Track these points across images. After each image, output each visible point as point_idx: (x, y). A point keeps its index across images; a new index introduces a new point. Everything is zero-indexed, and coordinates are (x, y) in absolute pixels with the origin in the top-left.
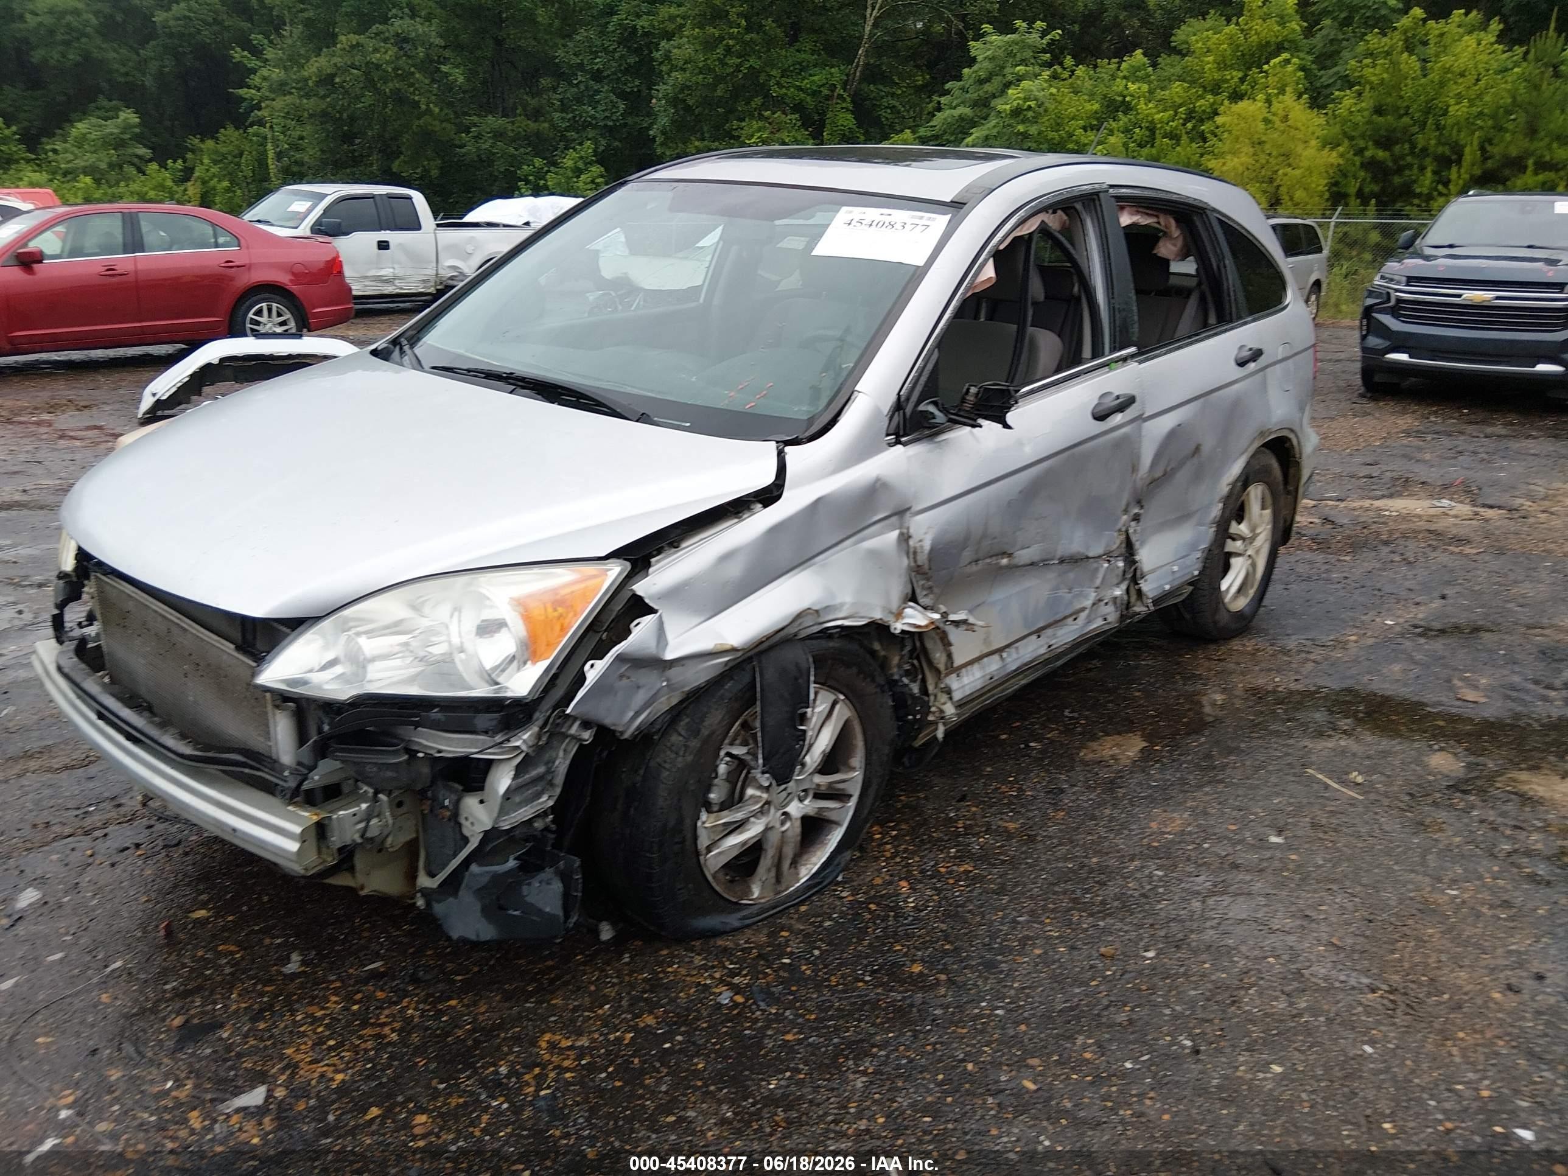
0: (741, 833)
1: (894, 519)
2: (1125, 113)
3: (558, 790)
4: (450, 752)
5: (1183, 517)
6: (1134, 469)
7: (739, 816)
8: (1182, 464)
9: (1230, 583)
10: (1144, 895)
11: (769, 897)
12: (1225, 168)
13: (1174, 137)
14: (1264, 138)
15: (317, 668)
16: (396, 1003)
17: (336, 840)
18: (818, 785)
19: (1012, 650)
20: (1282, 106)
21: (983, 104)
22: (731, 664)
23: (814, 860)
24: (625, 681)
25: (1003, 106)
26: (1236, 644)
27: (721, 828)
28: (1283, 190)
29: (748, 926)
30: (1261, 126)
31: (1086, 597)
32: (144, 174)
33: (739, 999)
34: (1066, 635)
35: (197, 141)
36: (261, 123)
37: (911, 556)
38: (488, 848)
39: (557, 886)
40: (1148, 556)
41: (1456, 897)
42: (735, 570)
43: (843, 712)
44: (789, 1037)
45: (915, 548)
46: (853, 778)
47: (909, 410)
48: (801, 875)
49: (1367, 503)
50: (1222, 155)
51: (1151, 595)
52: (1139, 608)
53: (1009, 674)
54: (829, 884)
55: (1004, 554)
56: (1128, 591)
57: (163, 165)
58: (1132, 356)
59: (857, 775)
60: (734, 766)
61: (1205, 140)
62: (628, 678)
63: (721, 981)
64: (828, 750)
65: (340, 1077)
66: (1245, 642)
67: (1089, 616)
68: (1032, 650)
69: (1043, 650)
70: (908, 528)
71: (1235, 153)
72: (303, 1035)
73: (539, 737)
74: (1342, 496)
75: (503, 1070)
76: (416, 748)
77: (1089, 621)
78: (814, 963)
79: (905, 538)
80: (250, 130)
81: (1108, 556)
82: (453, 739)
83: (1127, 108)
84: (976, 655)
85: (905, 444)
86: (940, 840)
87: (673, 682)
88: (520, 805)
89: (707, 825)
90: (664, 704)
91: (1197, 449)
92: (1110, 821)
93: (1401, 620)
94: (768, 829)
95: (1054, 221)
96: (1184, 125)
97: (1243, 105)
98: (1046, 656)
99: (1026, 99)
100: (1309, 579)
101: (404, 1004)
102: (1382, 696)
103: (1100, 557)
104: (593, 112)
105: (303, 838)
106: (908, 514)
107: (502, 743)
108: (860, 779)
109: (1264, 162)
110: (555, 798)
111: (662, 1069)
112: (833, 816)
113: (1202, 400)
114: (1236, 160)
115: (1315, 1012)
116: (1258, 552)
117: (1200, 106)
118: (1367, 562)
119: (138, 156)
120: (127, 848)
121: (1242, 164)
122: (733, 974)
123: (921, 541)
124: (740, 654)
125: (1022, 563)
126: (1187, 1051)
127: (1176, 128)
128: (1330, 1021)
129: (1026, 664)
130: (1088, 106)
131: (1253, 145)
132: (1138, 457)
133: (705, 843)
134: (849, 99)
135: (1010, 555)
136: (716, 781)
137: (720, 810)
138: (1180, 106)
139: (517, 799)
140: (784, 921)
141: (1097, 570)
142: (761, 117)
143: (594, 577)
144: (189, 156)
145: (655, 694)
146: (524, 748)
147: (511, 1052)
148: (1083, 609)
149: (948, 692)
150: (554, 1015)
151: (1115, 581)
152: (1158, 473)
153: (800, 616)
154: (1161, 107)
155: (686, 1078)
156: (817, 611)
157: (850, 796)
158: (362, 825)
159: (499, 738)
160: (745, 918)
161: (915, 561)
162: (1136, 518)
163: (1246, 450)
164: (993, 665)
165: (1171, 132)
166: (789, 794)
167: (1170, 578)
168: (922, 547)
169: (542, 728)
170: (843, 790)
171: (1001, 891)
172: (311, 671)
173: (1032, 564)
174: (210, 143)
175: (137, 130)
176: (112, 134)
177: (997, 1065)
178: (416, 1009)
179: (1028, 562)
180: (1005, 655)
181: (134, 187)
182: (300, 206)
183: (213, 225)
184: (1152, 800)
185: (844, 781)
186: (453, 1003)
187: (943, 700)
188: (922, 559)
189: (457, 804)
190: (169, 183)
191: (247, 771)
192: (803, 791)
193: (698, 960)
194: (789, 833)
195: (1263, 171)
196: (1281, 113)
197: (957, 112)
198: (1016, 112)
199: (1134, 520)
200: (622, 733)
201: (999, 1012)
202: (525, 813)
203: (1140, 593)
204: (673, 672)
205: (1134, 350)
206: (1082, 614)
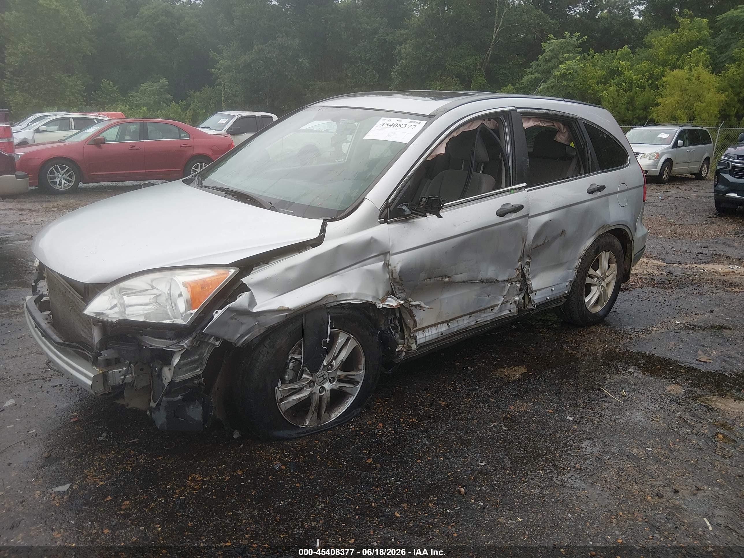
0: (298, 395)
1: (382, 256)
2: (618, 76)
3: (204, 367)
4: (157, 347)
5: (558, 265)
6: (524, 240)
7: (296, 386)
8: (555, 238)
9: (590, 299)
10: (493, 438)
11: (314, 425)
12: (666, 102)
13: (643, 87)
14: (687, 88)
15: (109, 309)
16: (136, 456)
17: (111, 382)
18: (339, 376)
19: (455, 321)
20: (696, 72)
21: (547, 73)
22: (288, 317)
23: (339, 410)
24: (234, 321)
25: (557, 73)
26: (593, 329)
27: (287, 391)
28: (696, 113)
29: (301, 437)
30: (686, 82)
31: (498, 300)
32: (169, 107)
33: (283, 467)
34: (487, 317)
35: (192, 92)
36: (220, 84)
37: (390, 274)
38: (173, 390)
39: (200, 409)
40: (535, 283)
41: (650, 451)
42: (293, 275)
43: (353, 344)
44: (298, 485)
45: (392, 270)
46: (360, 375)
47: (392, 208)
48: (332, 417)
49: (693, 266)
50: (666, 96)
51: (536, 302)
52: (530, 307)
53: (453, 333)
54: (346, 422)
55: (446, 276)
56: (524, 298)
57: (177, 103)
58: (525, 187)
59: (362, 373)
60: (297, 364)
61: (658, 89)
62: (236, 319)
63: (279, 459)
64: (344, 360)
65: (101, 483)
66: (598, 328)
67: (500, 308)
68: (465, 323)
69: (473, 323)
70: (389, 261)
71: (672, 95)
72: (95, 465)
73: (192, 342)
74: (682, 262)
75: (169, 487)
76: (143, 344)
77: (500, 311)
78: (323, 455)
79: (387, 265)
80: (215, 88)
81: (510, 281)
82: (157, 341)
83: (619, 73)
84: (433, 322)
85: (389, 223)
86: (407, 407)
87: (260, 323)
88: (186, 372)
89: (280, 389)
90: (257, 332)
91: (563, 232)
92: (491, 404)
93: (684, 322)
94: (312, 394)
95: (490, 125)
96: (648, 81)
97: (676, 72)
98: (476, 326)
99: (568, 70)
100: (645, 300)
101: (140, 457)
102: (658, 357)
103: (505, 281)
104: (364, 79)
105: (95, 379)
106: (388, 255)
107: (176, 344)
108: (363, 374)
109: (686, 99)
110: (203, 371)
111: (236, 493)
112: (348, 390)
113: (566, 209)
114: (672, 98)
115: (550, 496)
116: (607, 285)
117: (656, 72)
118: (681, 293)
119: (167, 99)
120: (56, 386)
121: (675, 100)
122: (285, 456)
123: (395, 267)
124: (293, 312)
125: (457, 281)
126: (479, 507)
127: (644, 83)
128: (557, 501)
129: (463, 329)
130: (600, 73)
131: (682, 91)
132: (526, 235)
133: (280, 397)
134: (483, 71)
135: (449, 277)
136: (288, 370)
137: (289, 383)
138: (646, 72)
139: (184, 369)
140: (318, 436)
141: (505, 287)
142: (441, 79)
143: (224, 274)
144: (189, 99)
145: (252, 328)
146: (185, 346)
147: (175, 479)
148: (497, 305)
149: (415, 338)
150: (199, 467)
151: (516, 293)
152: (540, 242)
153: (326, 297)
154: (636, 73)
155: (244, 497)
156: (336, 296)
157: (359, 382)
158: (123, 377)
159: (175, 342)
160: (300, 433)
161: (392, 277)
162: (528, 264)
163: (594, 234)
164: (443, 328)
165: (641, 85)
166: (324, 379)
167: (551, 294)
168: (395, 270)
169: (194, 339)
170: (353, 379)
171: (426, 431)
172: (106, 310)
173: (464, 282)
174: (198, 93)
175: (167, 87)
176: (156, 89)
177: (386, 505)
178: (143, 460)
179: (460, 280)
180: (450, 324)
181: (165, 112)
182: (223, 121)
183: (179, 129)
184: (516, 397)
185: (354, 375)
186: (160, 458)
187: (412, 342)
188: (396, 275)
189: (161, 370)
190: (180, 111)
191: (80, 350)
192: (333, 378)
193: (272, 450)
194: (325, 397)
195: (687, 104)
196: (696, 75)
197: (534, 76)
198: (563, 76)
199: (527, 264)
200: (235, 344)
201: (399, 483)
202: (188, 376)
203: (530, 299)
204: (261, 319)
205: (525, 184)
206: (496, 307)
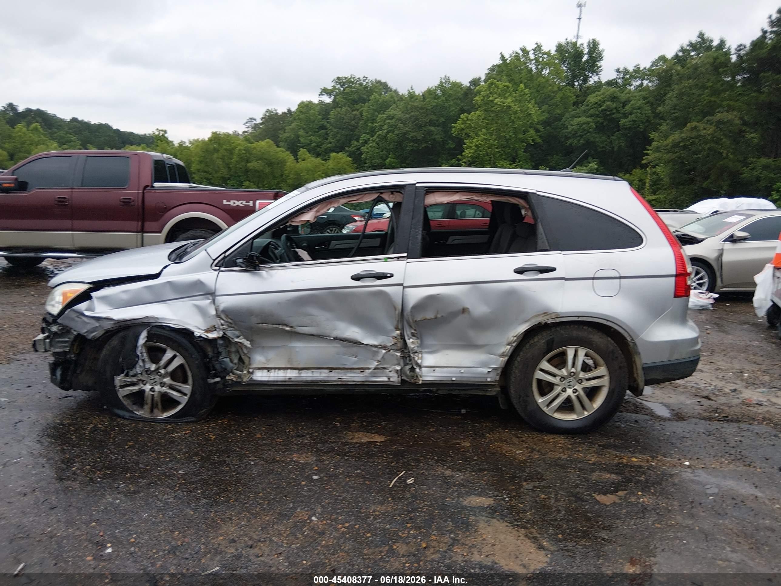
0: (134, 387)
1: (209, 296)
6: (396, 308)
7: (129, 380)
8: (453, 315)
11: (147, 416)
18: (168, 383)
19: (309, 371)
27: (125, 382)
29: (134, 420)
31: (369, 363)
34: (356, 377)
37: (216, 311)
43: (180, 360)
46: (188, 389)
47: (226, 260)
48: (164, 415)
53: (304, 381)
55: (286, 325)
56: (411, 370)
58: (405, 258)
62: (81, 318)
64: (170, 371)
67: (374, 373)
68: (323, 376)
69: (335, 379)
70: (214, 301)
77: (374, 376)
81: (384, 347)
84: (283, 366)
85: (222, 271)
87: (101, 325)
89: (118, 378)
91: (465, 310)
94: (142, 390)
98: (338, 383)
103: (375, 346)
106: (213, 295)
108: (191, 389)
112: (177, 398)
113: (470, 285)
124: (118, 322)
125: (303, 333)
129: (320, 381)
132: (401, 304)
133: (118, 385)
135: (291, 327)
141: (376, 352)
145: (95, 327)
148: (368, 369)
149: (251, 374)
152: (429, 315)
153: (147, 317)
156: (158, 318)
157: (186, 393)
163: (529, 321)
164: (292, 374)
166: (155, 382)
167: (458, 375)
170: (181, 390)
173: (313, 335)
179: (308, 333)
180: (302, 372)
185: (182, 387)
188: (219, 313)
192: (162, 383)
194: (156, 396)
205: (405, 255)
206: (367, 371)
